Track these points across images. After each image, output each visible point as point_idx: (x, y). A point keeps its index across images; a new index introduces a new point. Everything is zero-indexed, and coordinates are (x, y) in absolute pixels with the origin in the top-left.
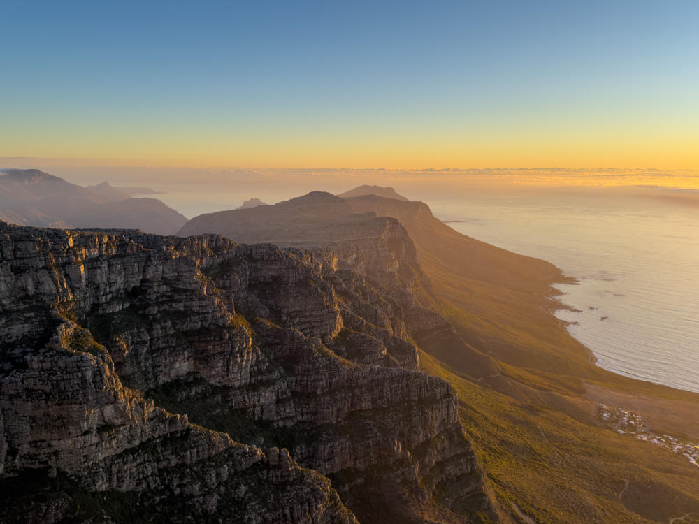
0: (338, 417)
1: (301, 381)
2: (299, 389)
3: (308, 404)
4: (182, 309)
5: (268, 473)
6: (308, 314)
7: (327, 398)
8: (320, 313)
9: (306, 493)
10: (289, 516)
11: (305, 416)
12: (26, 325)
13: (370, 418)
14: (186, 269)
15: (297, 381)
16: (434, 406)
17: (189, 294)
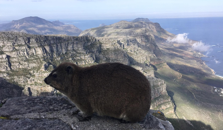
4: (80, 59)
6: (118, 60)
8: (122, 59)
12: (34, 64)
14: (80, 46)
16: (158, 88)
17: (81, 54)
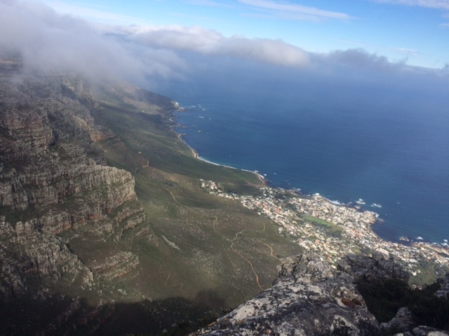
0: (59, 199)
1: (30, 178)
2: (29, 183)
3: (37, 192)
5: (16, 239)
7: (51, 187)
9: (46, 248)
10: (34, 263)
11: (35, 201)
13: (81, 197)
15: (26, 177)
